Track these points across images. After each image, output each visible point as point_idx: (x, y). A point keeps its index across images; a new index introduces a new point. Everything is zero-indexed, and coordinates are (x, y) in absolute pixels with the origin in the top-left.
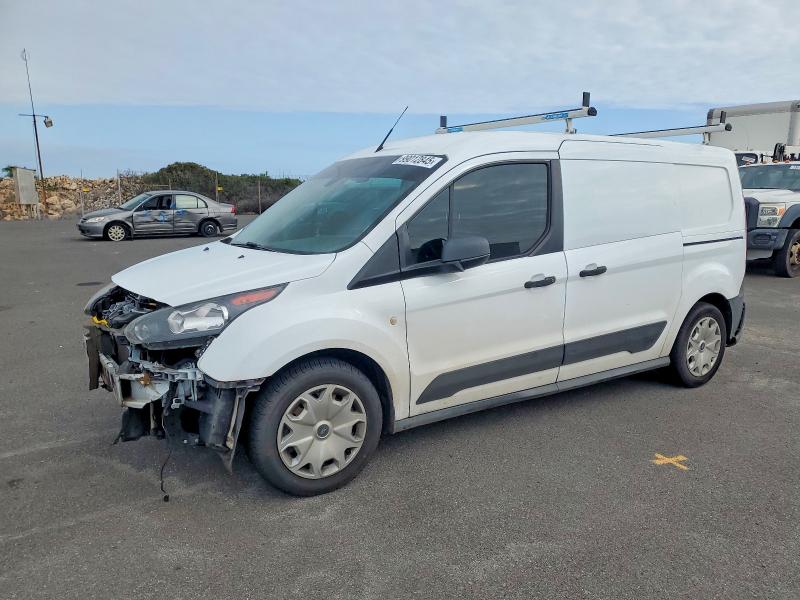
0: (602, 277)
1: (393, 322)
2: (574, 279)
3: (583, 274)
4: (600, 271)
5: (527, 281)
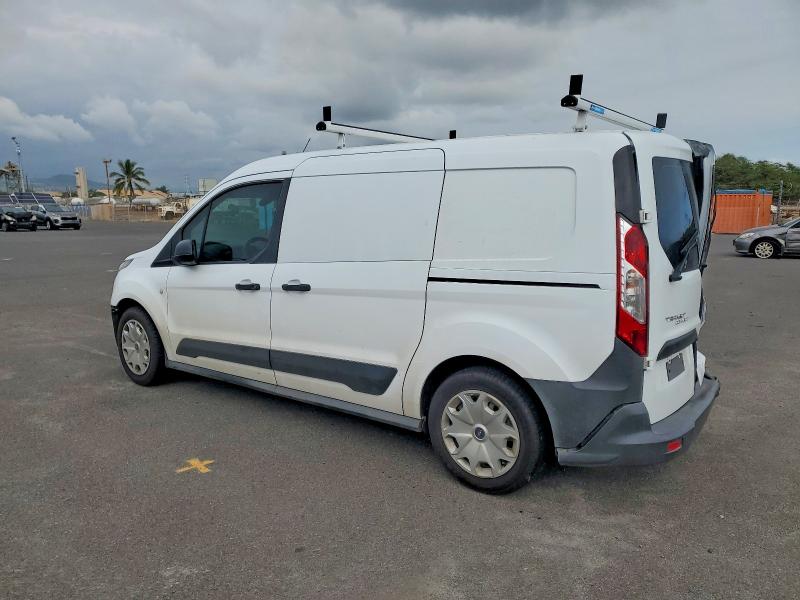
0: (307, 295)
1: (162, 293)
2: (277, 290)
3: (287, 288)
4: (305, 288)
5: (238, 283)
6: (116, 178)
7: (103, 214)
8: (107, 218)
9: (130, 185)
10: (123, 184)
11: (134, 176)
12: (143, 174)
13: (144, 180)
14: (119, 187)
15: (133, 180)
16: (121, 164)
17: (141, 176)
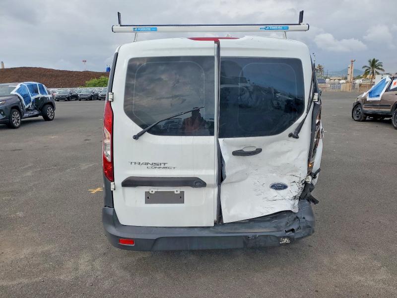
6: (366, 68)
7: (346, 88)
8: (348, 90)
9: (373, 72)
10: (369, 72)
11: (376, 67)
12: (382, 66)
13: (381, 69)
14: (367, 73)
15: (375, 69)
16: (370, 61)
17: (380, 67)
